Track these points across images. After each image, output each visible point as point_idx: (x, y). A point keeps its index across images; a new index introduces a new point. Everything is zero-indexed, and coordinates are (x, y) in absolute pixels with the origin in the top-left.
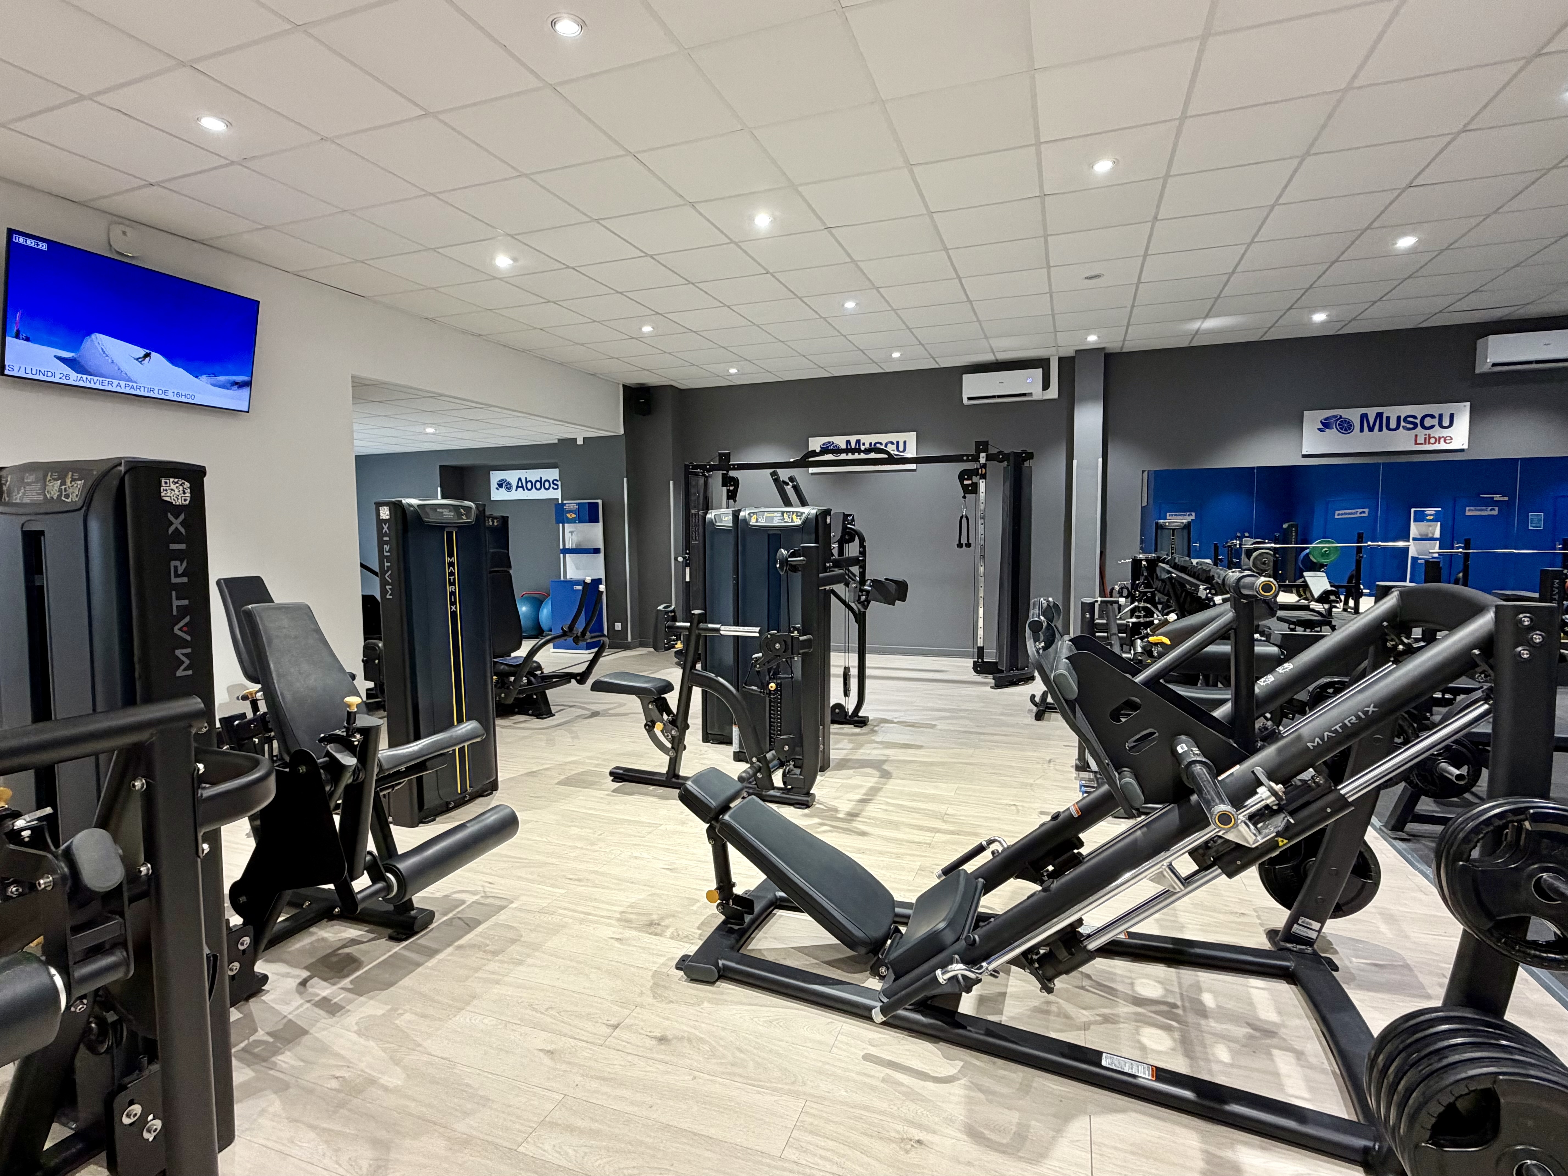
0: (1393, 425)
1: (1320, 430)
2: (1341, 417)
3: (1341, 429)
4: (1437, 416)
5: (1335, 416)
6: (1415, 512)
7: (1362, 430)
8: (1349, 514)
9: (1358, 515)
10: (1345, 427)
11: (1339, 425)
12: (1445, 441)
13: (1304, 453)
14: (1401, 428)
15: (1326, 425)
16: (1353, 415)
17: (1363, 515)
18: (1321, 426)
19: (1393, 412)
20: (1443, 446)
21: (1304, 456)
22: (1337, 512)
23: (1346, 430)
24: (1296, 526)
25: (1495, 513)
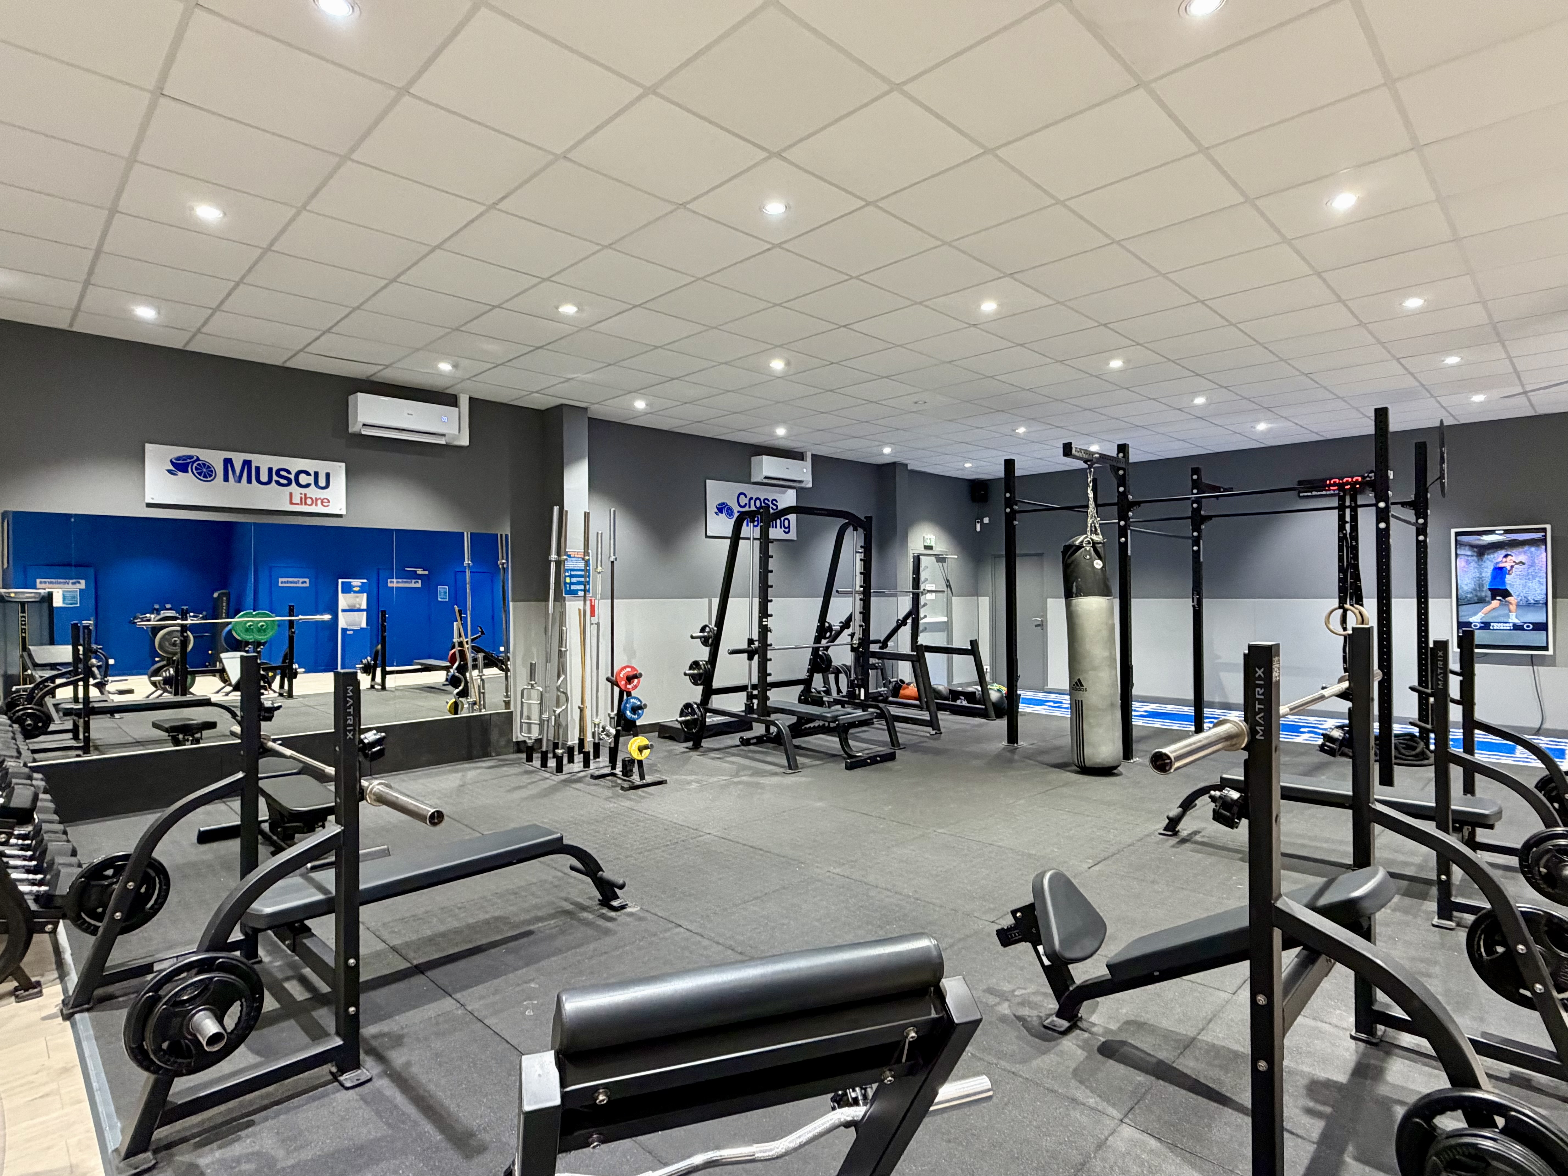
0: (264, 478)
1: (169, 471)
2: (198, 459)
3: (200, 474)
4: (313, 474)
5: (191, 457)
6: (343, 583)
7: (226, 479)
8: (291, 582)
9: (300, 585)
10: (205, 472)
11: (196, 469)
12: (322, 503)
13: (148, 500)
14: (273, 483)
15: (180, 466)
16: (215, 458)
17: (304, 585)
18: (171, 468)
19: (264, 462)
20: (320, 509)
21: (149, 505)
22: (280, 580)
23: (205, 476)
24: (228, 596)
25: (419, 585)
